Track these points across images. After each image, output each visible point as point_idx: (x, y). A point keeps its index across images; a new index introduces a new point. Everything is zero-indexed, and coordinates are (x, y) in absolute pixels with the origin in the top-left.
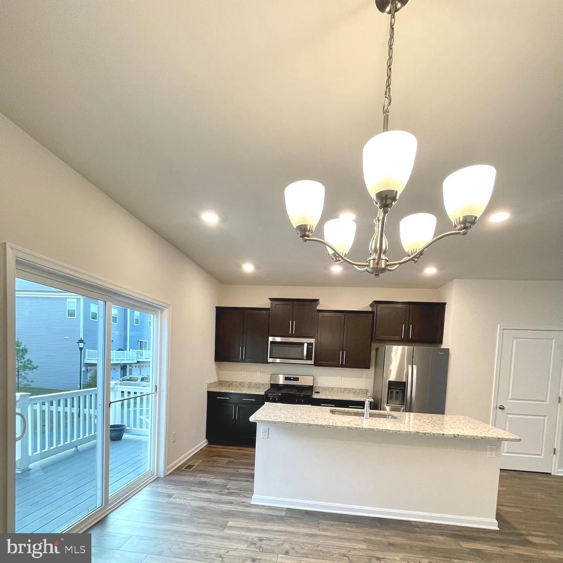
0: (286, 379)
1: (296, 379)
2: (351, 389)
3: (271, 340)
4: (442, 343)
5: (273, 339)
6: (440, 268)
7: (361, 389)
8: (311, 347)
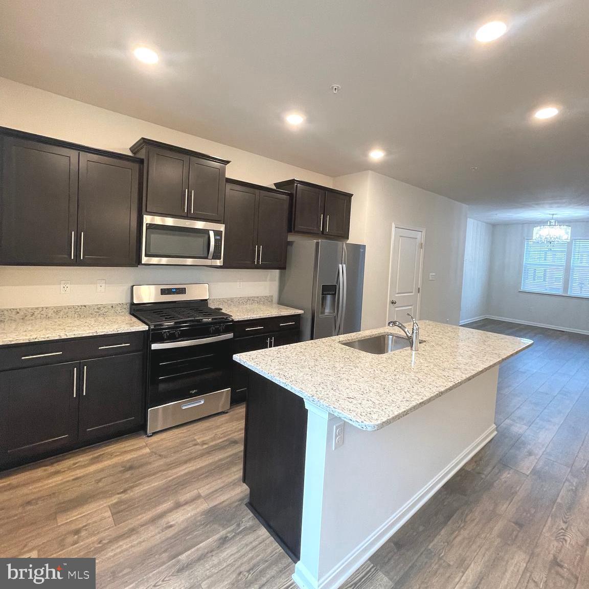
0: (164, 292)
1: (182, 291)
2: (254, 297)
3: (149, 222)
4: (348, 239)
5: (152, 220)
6: (389, 152)
7: (266, 297)
8: (218, 238)
